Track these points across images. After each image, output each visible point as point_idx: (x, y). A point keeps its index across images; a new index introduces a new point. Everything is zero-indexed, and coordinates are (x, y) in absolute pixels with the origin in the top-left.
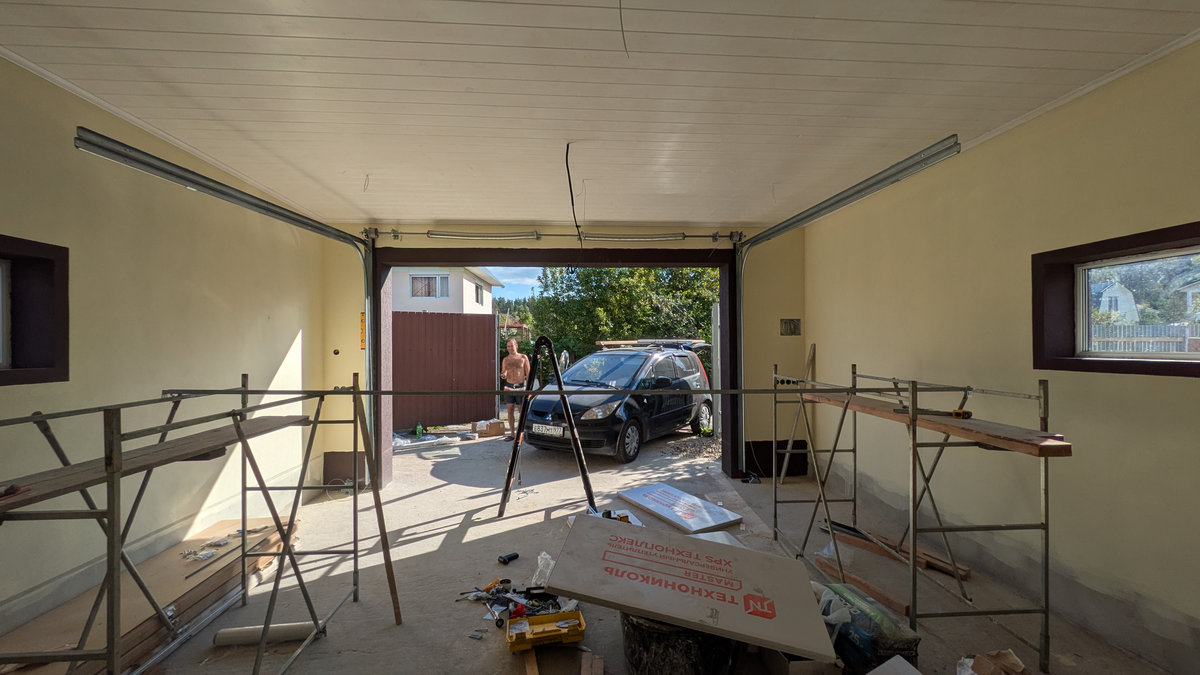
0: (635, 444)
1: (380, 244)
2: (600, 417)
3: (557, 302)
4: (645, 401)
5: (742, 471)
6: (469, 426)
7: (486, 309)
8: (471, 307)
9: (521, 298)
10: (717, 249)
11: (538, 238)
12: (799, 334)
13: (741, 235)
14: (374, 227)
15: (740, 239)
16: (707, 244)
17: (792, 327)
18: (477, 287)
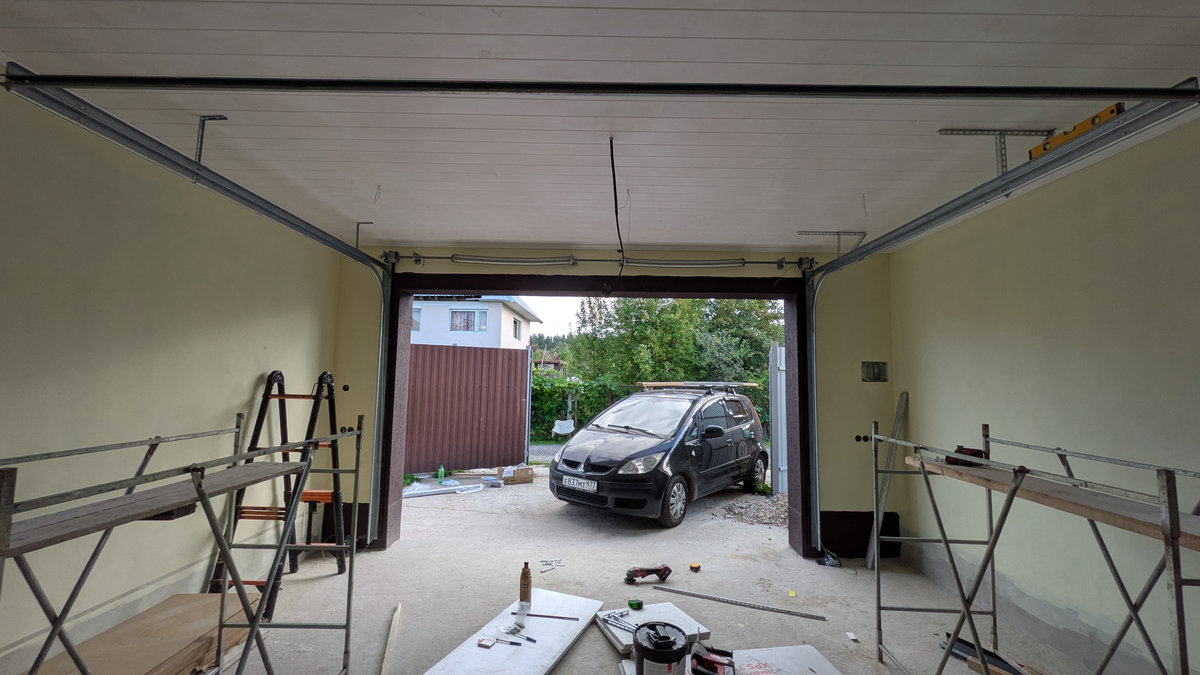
0: (680, 505)
1: (401, 269)
2: (640, 472)
3: (595, 339)
4: (693, 453)
5: (815, 549)
6: (495, 471)
7: (522, 344)
8: (508, 342)
9: (561, 336)
10: (783, 278)
11: (574, 264)
12: (885, 380)
13: (812, 261)
14: (395, 250)
15: (811, 266)
16: (771, 272)
17: (876, 372)
18: (515, 322)
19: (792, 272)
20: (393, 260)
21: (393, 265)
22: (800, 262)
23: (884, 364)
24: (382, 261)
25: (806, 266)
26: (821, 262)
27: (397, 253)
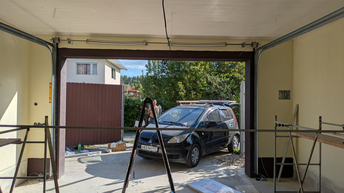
0: (197, 157)
1: (61, 46)
2: (178, 142)
3: (156, 79)
4: (203, 134)
5: (256, 174)
6: (106, 145)
7: (117, 82)
8: (109, 81)
9: (136, 76)
10: (244, 52)
11: (146, 44)
12: (289, 99)
13: (258, 43)
14: (57, 37)
15: (257, 46)
16: (239, 49)
17: (286, 95)
18: (112, 70)
19: (249, 49)
20: (57, 42)
21: (57, 44)
22: (252, 44)
23: (289, 91)
24: (52, 42)
25: (255, 46)
26: (262, 44)
27: (59, 38)
